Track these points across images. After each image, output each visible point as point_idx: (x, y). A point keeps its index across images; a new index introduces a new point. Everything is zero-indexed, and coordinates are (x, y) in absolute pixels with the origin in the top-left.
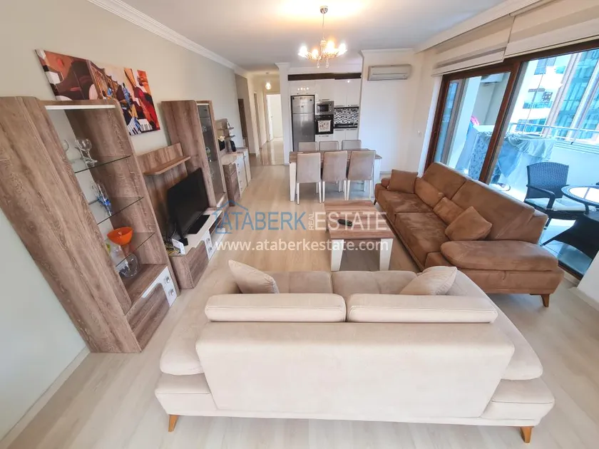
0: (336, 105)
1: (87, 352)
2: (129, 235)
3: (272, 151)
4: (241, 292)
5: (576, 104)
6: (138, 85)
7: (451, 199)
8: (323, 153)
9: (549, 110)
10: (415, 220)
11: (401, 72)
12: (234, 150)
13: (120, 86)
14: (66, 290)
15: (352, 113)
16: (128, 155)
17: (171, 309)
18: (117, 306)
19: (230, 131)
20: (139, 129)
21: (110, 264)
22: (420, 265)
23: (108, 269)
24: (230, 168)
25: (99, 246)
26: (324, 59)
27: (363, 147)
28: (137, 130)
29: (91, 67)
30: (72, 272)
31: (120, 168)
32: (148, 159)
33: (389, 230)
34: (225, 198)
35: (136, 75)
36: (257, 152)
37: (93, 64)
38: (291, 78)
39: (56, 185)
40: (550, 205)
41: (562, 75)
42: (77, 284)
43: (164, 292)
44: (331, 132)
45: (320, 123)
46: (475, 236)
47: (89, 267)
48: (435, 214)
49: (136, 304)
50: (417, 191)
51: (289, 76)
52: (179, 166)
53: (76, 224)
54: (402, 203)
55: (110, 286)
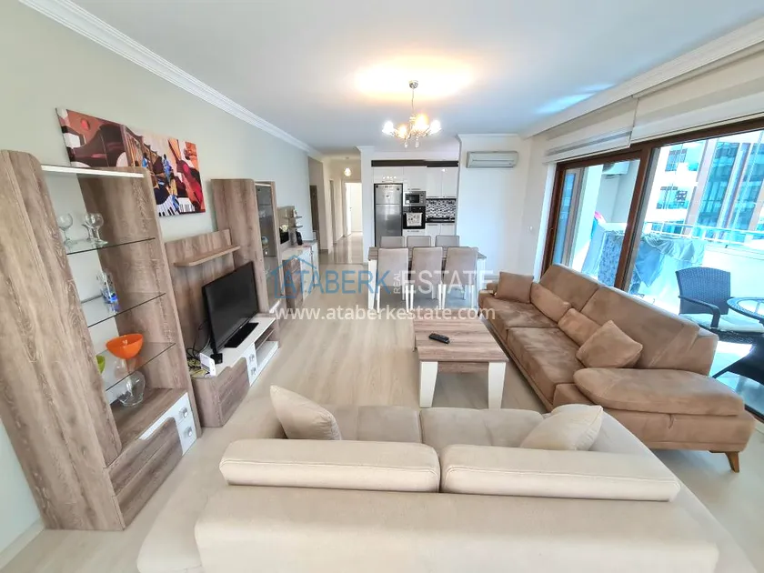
0: (428, 195)
1: (41, 527)
2: (137, 346)
3: (349, 248)
4: (285, 437)
5: (717, 205)
6: (183, 159)
7: (580, 311)
8: (411, 249)
9: (686, 211)
10: (534, 337)
11: (508, 160)
12: (300, 242)
13: (160, 158)
14: (24, 425)
15: (448, 205)
16: (152, 238)
17: (184, 460)
18: (97, 453)
19: (297, 220)
20: (177, 209)
21: (97, 385)
22: (545, 401)
23: (93, 393)
24: (292, 264)
25: (84, 359)
26: (413, 137)
27: (462, 244)
28: (174, 209)
29: (125, 133)
30: (38, 397)
31: (139, 253)
32: (182, 246)
33: (499, 349)
34: (282, 302)
35: (183, 147)
36: (330, 247)
37: (128, 130)
38: (375, 163)
39: (34, 269)
40: (715, 322)
41: (696, 173)
42: (42, 416)
43: (177, 431)
44: (423, 227)
45: (409, 216)
46: (620, 361)
47: (62, 390)
48: (561, 330)
49: (127, 450)
50: (534, 299)
51: (372, 161)
52: (224, 257)
53: (54, 324)
54: (516, 315)
55: (90, 419)
